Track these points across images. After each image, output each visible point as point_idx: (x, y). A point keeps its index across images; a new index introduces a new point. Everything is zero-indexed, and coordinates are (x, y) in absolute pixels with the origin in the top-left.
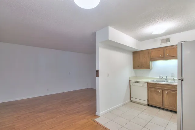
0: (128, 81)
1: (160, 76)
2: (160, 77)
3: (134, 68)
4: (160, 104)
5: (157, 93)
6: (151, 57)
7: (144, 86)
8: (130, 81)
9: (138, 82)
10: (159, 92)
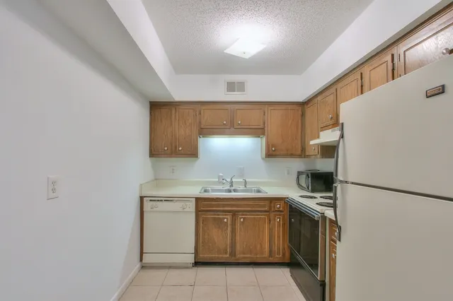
0: (138, 200)
1: (219, 177)
2: (221, 180)
3: (154, 153)
4: (226, 253)
5: (219, 223)
6: (202, 126)
7: (187, 209)
8: (142, 198)
9: (168, 199)
10: (225, 220)
